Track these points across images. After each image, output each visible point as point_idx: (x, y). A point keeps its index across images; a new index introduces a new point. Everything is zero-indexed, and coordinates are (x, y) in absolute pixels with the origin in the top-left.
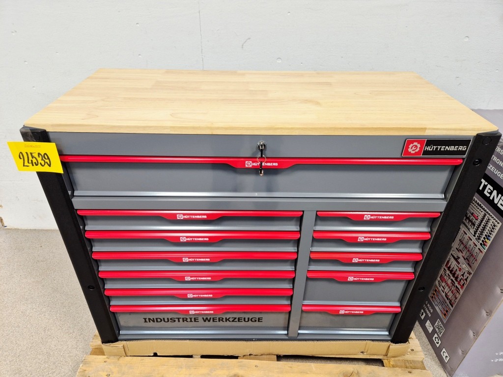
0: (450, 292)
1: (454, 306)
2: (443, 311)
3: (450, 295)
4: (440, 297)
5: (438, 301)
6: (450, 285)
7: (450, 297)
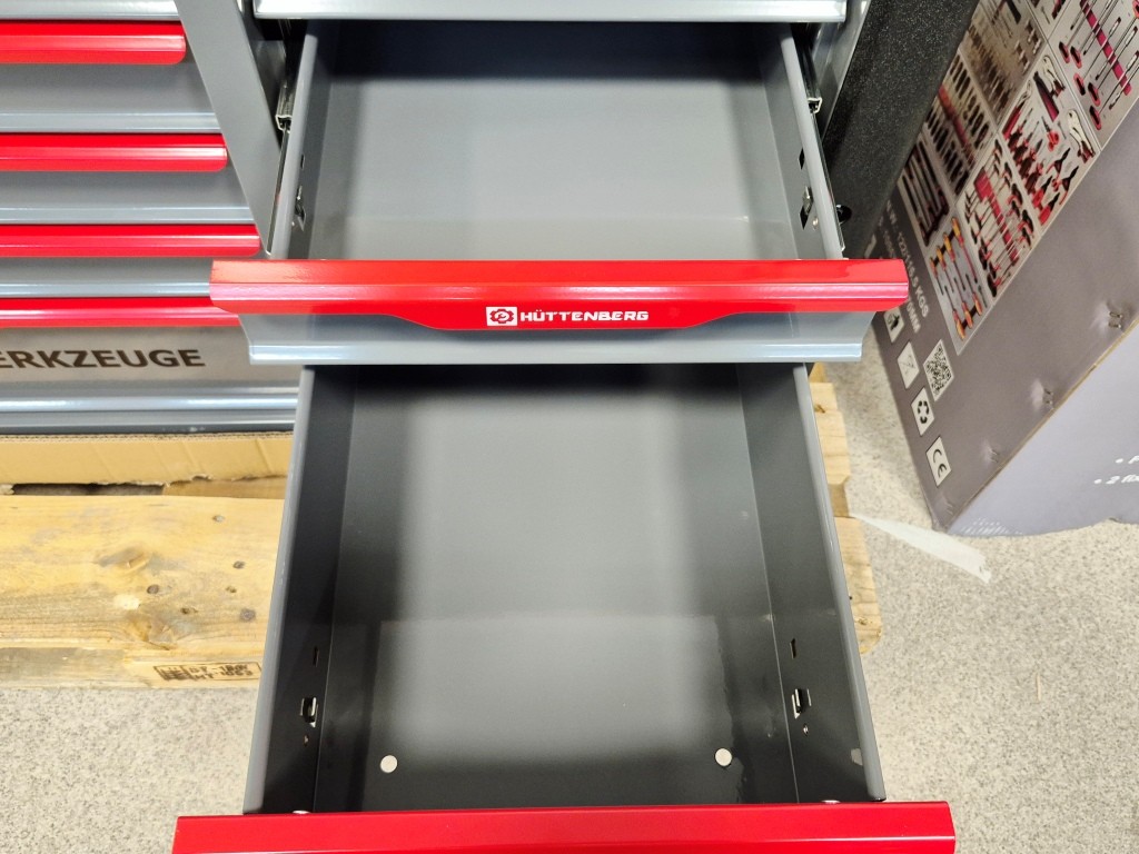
0: (1000, 236)
1: (1001, 291)
2: (960, 311)
3: (997, 249)
4: (961, 261)
5: (953, 274)
6: (1005, 207)
7: (992, 259)
